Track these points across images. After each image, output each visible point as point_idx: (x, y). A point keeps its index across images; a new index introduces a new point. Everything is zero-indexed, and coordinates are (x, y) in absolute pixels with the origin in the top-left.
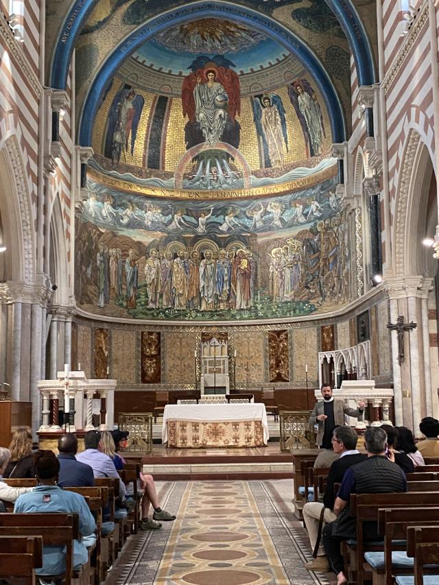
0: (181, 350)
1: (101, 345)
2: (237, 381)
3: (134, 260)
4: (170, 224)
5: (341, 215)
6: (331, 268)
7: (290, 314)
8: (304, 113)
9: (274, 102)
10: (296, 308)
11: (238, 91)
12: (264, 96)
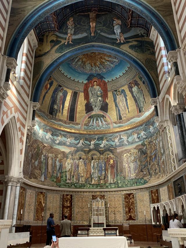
0: (82, 204)
1: (41, 201)
2: (110, 220)
3: (61, 160)
4: (78, 144)
5: (157, 135)
6: (153, 161)
7: (135, 185)
8: (135, 95)
9: (122, 92)
10: (137, 182)
11: (107, 89)
12: (118, 90)
